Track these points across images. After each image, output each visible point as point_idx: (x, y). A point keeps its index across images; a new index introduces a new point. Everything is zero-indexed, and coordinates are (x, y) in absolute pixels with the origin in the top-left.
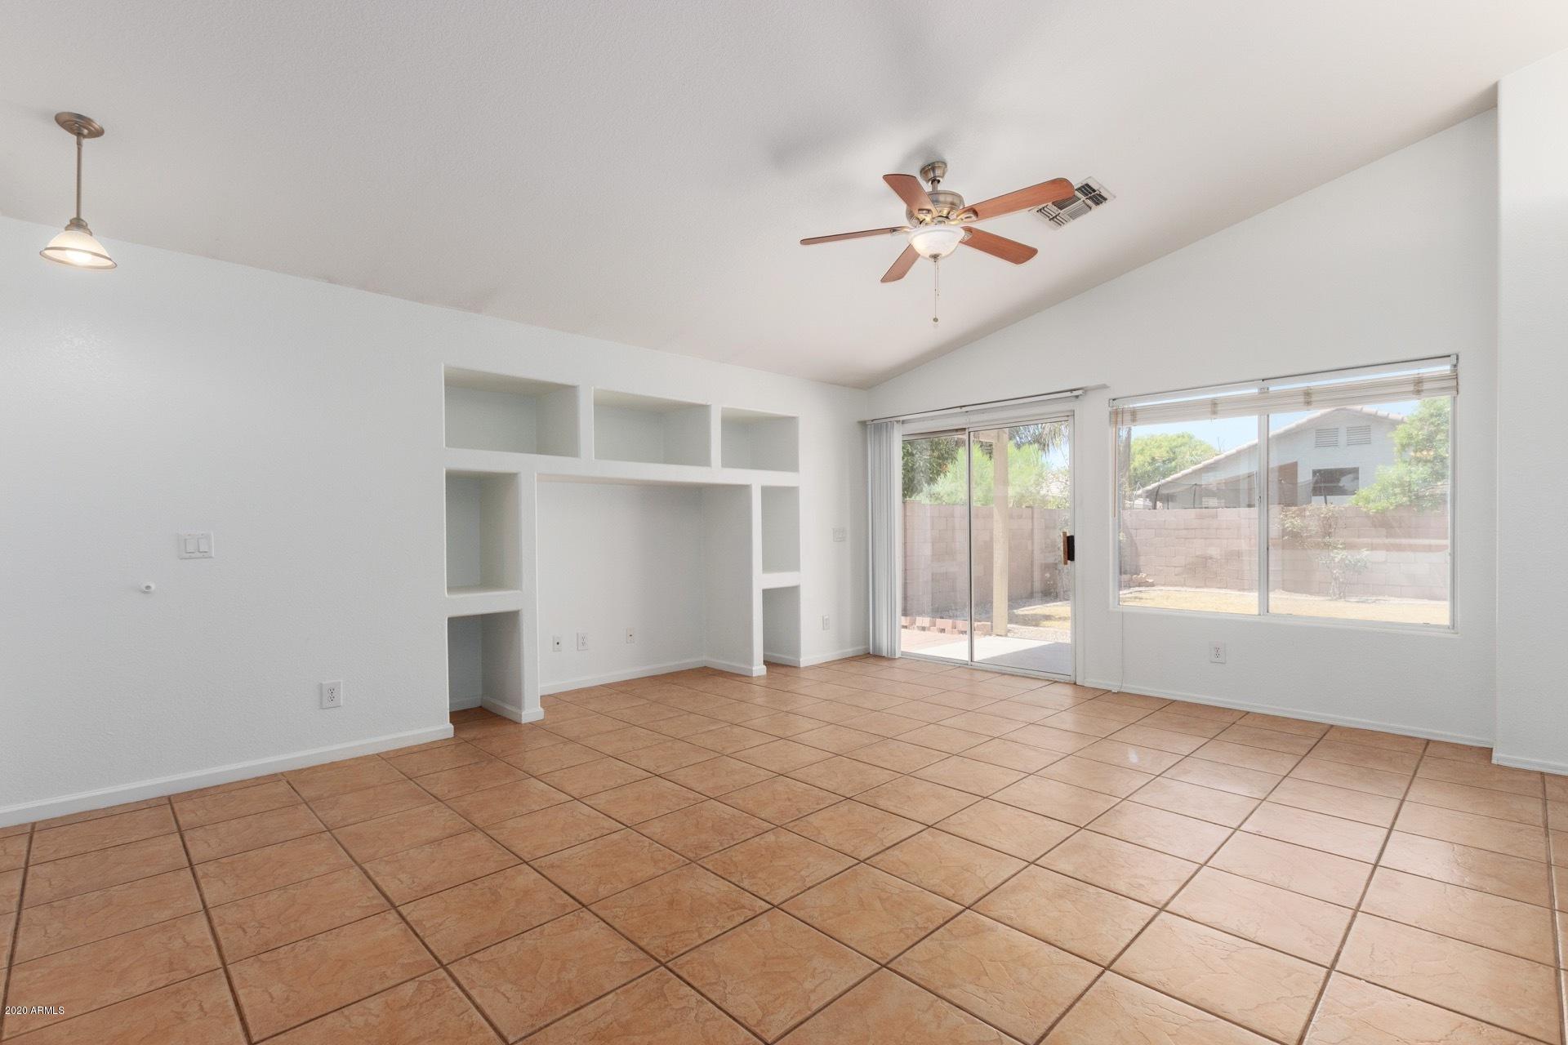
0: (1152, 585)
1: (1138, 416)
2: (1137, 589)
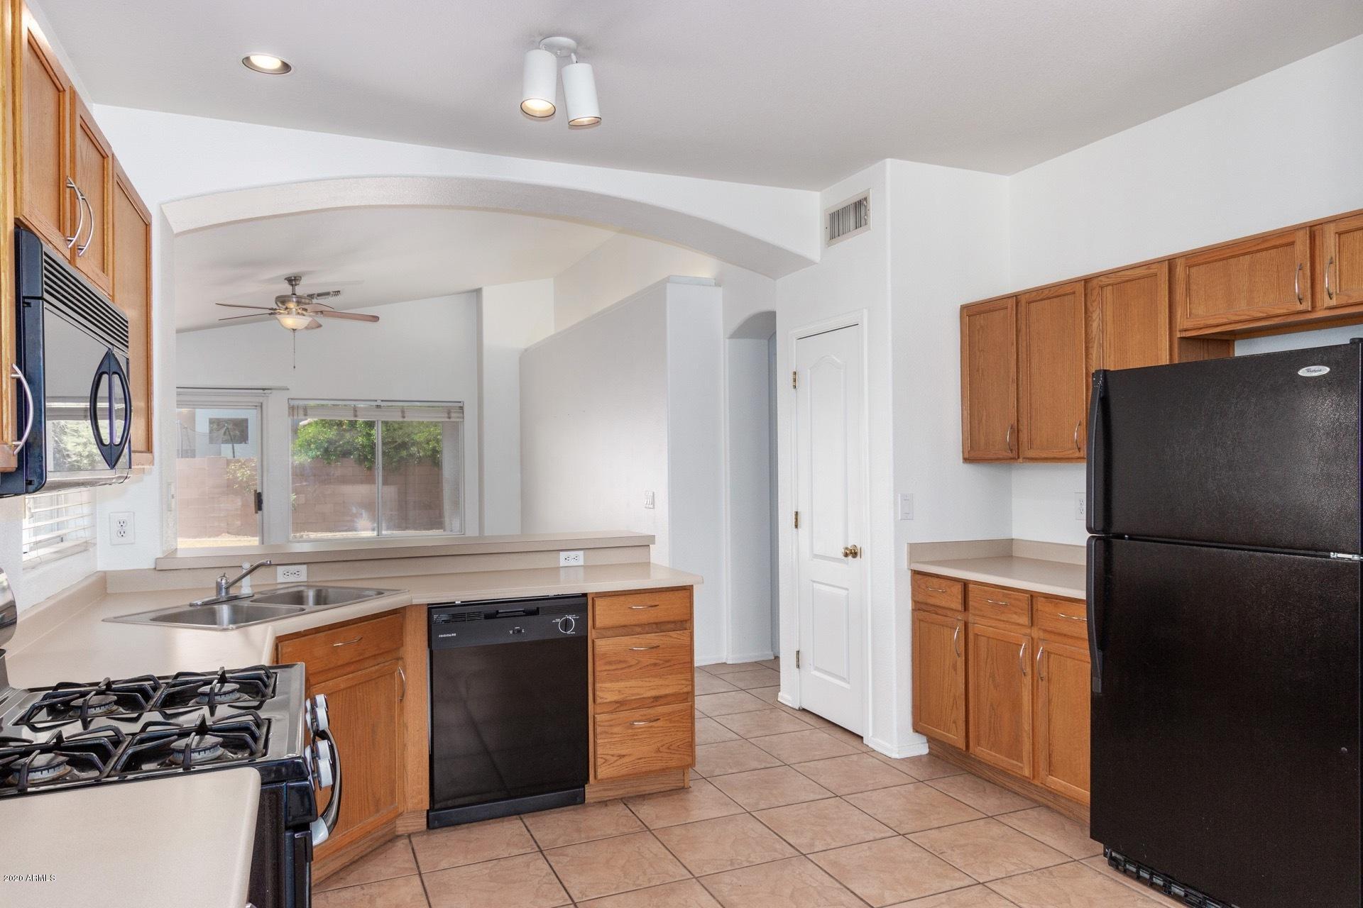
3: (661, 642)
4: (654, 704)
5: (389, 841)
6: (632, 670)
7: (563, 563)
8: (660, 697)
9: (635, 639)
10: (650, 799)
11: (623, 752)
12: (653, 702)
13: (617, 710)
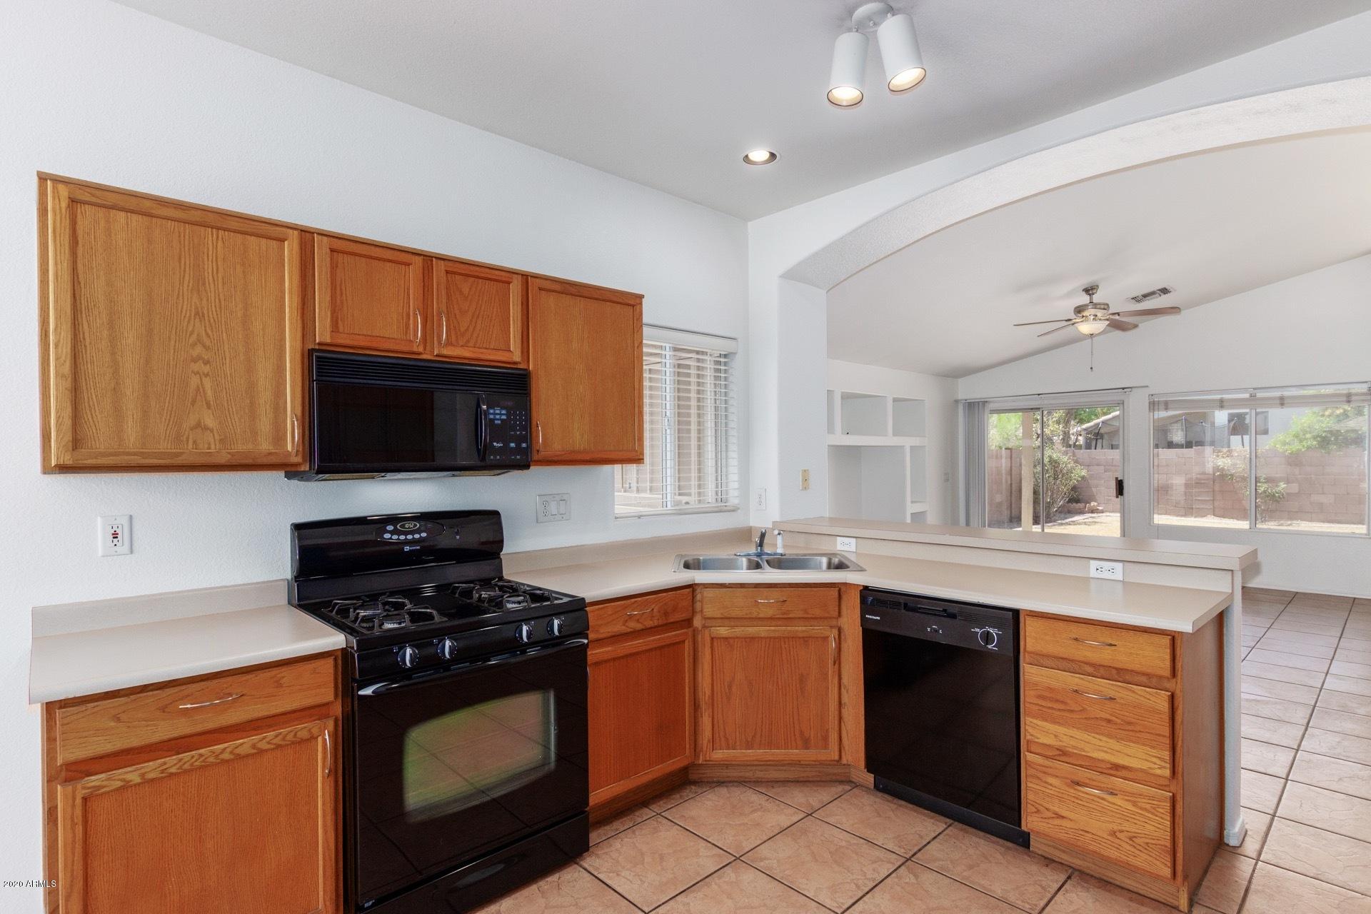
0: (1102, 512)
1: (1169, 406)
2: (1091, 515)
3: (1120, 695)
4: (1112, 772)
5: (839, 782)
6: (1074, 716)
7: (1093, 573)
8: (1125, 768)
9: (1076, 679)
10: (1110, 891)
11: (1064, 813)
12: (1111, 768)
13: (1058, 758)
